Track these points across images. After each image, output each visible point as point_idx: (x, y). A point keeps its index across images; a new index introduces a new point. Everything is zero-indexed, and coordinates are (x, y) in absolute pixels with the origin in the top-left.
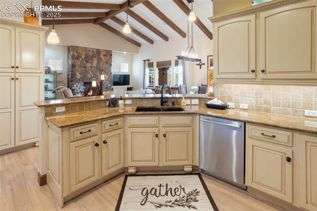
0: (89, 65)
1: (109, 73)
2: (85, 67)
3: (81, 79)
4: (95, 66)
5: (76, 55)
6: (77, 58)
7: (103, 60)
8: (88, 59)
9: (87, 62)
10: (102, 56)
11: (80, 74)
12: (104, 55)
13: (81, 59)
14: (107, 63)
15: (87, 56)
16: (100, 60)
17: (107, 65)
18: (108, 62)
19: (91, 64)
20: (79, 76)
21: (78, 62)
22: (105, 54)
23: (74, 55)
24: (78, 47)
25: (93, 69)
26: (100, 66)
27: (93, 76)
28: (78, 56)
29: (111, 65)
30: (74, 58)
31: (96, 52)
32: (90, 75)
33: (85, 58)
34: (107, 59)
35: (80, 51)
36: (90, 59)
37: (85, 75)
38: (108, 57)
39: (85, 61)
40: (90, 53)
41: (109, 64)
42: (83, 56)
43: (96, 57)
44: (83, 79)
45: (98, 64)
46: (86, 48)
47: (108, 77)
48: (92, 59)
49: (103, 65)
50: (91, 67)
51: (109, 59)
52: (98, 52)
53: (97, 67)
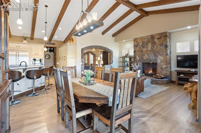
0: (144, 49)
1: (164, 55)
2: (142, 52)
4: (150, 49)
5: (136, 44)
6: (137, 46)
7: (157, 43)
9: (143, 47)
10: (156, 40)
11: (139, 57)
12: (158, 39)
13: (139, 47)
14: (161, 45)
15: (143, 43)
16: (154, 43)
17: (161, 47)
18: (162, 44)
19: (146, 49)
20: (138, 58)
21: (138, 49)
22: (159, 37)
23: (135, 44)
24: (137, 38)
25: (148, 52)
26: (154, 49)
27: (148, 58)
28: (137, 44)
29: (166, 46)
30: (135, 46)
31: (150, 38)
32: (146, 57)
33: (142, 45)
34: (162, 41)
35: (138, 41)
36: (145, 44)
37: (142, 57)
38: (163, 39)
39: (142, 47)
40: (145, 40)
41: (164, 46)
42: (141, 44)
43: (150, 42)
44: (141, 60)
45: (153, 47)
46: (142, 37)
47: (163, 58)
48: (147, 44)
49: (157, 48)
50: (146, 51)
51: (164, 41)
52: (152, 37)
53: (152, 50)
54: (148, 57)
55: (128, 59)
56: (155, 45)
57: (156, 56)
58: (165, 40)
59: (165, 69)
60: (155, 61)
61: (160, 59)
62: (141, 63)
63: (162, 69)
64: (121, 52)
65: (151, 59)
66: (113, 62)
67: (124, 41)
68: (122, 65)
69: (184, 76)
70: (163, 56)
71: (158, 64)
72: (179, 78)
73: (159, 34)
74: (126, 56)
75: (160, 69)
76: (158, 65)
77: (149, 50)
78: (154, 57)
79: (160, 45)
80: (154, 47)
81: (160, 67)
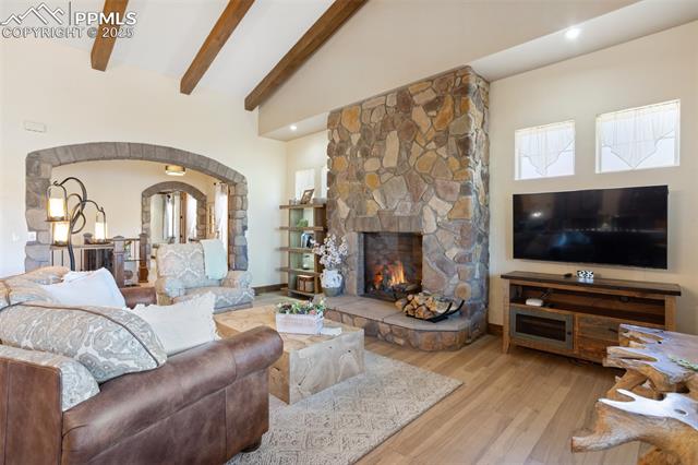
0: (371, 165)
1: (451, 191)
2: (360, 176)
3: (350, 222)
4: (393, 164)
5: (337, 140)
6: (340, 151)
7: (424, 130)
8: (371, 141)
9: (366, 154)
10: (419, 116)
11: (347, 202)
12: (429, 106)
13: (348, 153)
14: (441, 140)
15: (365, 132)
16: (410, 131)
17: (442, 151)
18: (447, 131)
19: (378, 161)
20: (343, 209)
21: (343, 162)
22: (432, 96)
23: (333, 141)
24: (341, 111)
25: (385, 177)
26: (412, 161)
27: (383, 207)
28: (341, 141)
29: (464, 144)
30: (334, 151)
31: (395, 103)
32: (375, 204)
33: (359, 143)
34: (444, 120)
35: (346, 125)
36: (373, 140)
37: (360, 205)
38: (448, 109)
39: (359, 155)
40: (376, 119)
41: (452, 142)
42: (355, 138)
43: (394, 128)
44: (355, 220)
45: (404, 154)
46: (361, 104)
47: (449, 207)
48: (381, 138)
49: (428, 153)
50: (377, 172)
51: (455, 117)
52: (404, 99)
53: (402, 168)
54: (385, 202)
55: (309, 217)
56: (415, 140)
57: (417, 197)
58: (457, 110)
59: (456, 266)
60: (414, 222)
61: (435, 212)
62: (355, 235)
63: (442, 264)
64: (289, 183)
65: (397, 213)
66: (245, 228)
67: (293, 128)
68: (287, 245)
69: (544, 306)
70: (449, 197)
71: (424, 238)
72: (518, 316)
73: (431, 80)
74: (304, 202)
75: (434, 267)
76: (427, 248)
77: (388, 170)
78: (409, 205)
79: (435, 139)
80: (409, 153)
81: (437, 256)
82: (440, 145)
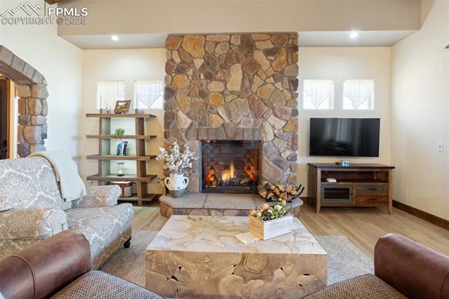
0: (215, 87)
1: (286, 113)
2: (203, 94)
3: (193, 132)
4: (238, 89)
5: (178, 60)
6: (181, 70)
7: (265, 68)
8: (212, 69)
9: (209, 77)
10: (259, 56)
11: (188, 115)
12: (268, 53)
13: (190, 72)
14: (278, 77)
15: (209, 61)
16: (252, 68)
17: (279, 85)
18: (282, 72)
19: (222, 85)
20: (184, 121)
21: (183, 81)
22: (271, 46)
23: (172, 60)
24: (182, 36)
25: (229, 98)
26: (254, 88)
27: (227, 121)
28: (183, 62)
29: (295, 83)
30: (172, 69)
31: (240, 43)
32: (218, 119)
33: (203, 66)
34: (280, 64)
35: (188, 48)
36: (218, 67)
37: (204, 118)
38: (283, 58)
39: (202, 77)
40: (220, 51)
41: (286, 80)
42: (199, 63)
43: (238, 61)
44: (198, 130)
45: (247, 83)
46: (205, 36)
47: (283, 123)
48: (225, 66)
49: (264, 85)
50: (222, 93)
51: (288, 64)
52: (248, 42)
53: (245, 91)
54: (230, 117)
55: (129, 126)
56: (256, 73)
57: (258, 114)
58: (290, 60)
59: (289, 162)
60: (257, 133)
61: (273, 127)
62: (197, 144)
63: (278, 163)
65: (241, 126)
66: (44, 136)
67: (115, 38)
68: (96, 153)
70: (284, 116)
71: (265, 145)
73: (270, 34)
74: (122, 110)
75: (271, 163)
76: (266, 151)
77: (232, 92)
78: (252, 120)
79: (273, 76)
80: (251, 82)
81: (275, 157)
82: (276, 80)
